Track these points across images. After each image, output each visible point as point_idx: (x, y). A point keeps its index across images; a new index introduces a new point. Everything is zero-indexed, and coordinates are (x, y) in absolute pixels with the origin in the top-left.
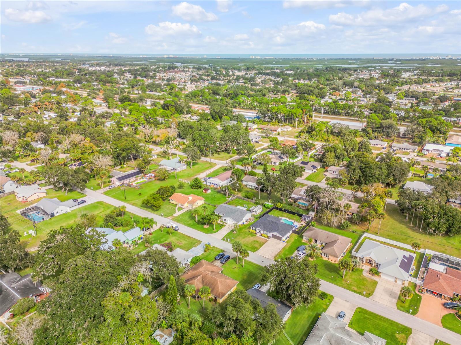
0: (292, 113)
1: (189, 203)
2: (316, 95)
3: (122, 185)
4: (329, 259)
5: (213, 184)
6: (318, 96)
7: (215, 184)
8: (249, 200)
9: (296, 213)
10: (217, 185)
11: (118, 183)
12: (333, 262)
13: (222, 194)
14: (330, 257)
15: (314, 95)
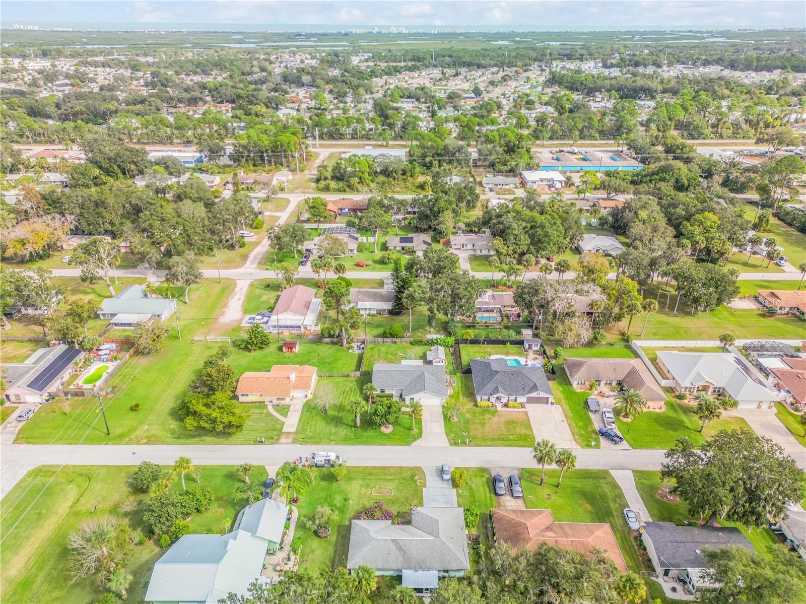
0: (281, 144)
1: (297, 387)
2: (264, 103)
3: (52, 397)
4: (648, 408)
5: (286, 327)
6: (269, 105)
7: (292, 327)
8: (398, 340)
9: (507, 342)
10: (299, 327)
11: (34, 399)
12: (658, 410)
13: (327, 343)
14: (649, 404)
15: (262, 104)
